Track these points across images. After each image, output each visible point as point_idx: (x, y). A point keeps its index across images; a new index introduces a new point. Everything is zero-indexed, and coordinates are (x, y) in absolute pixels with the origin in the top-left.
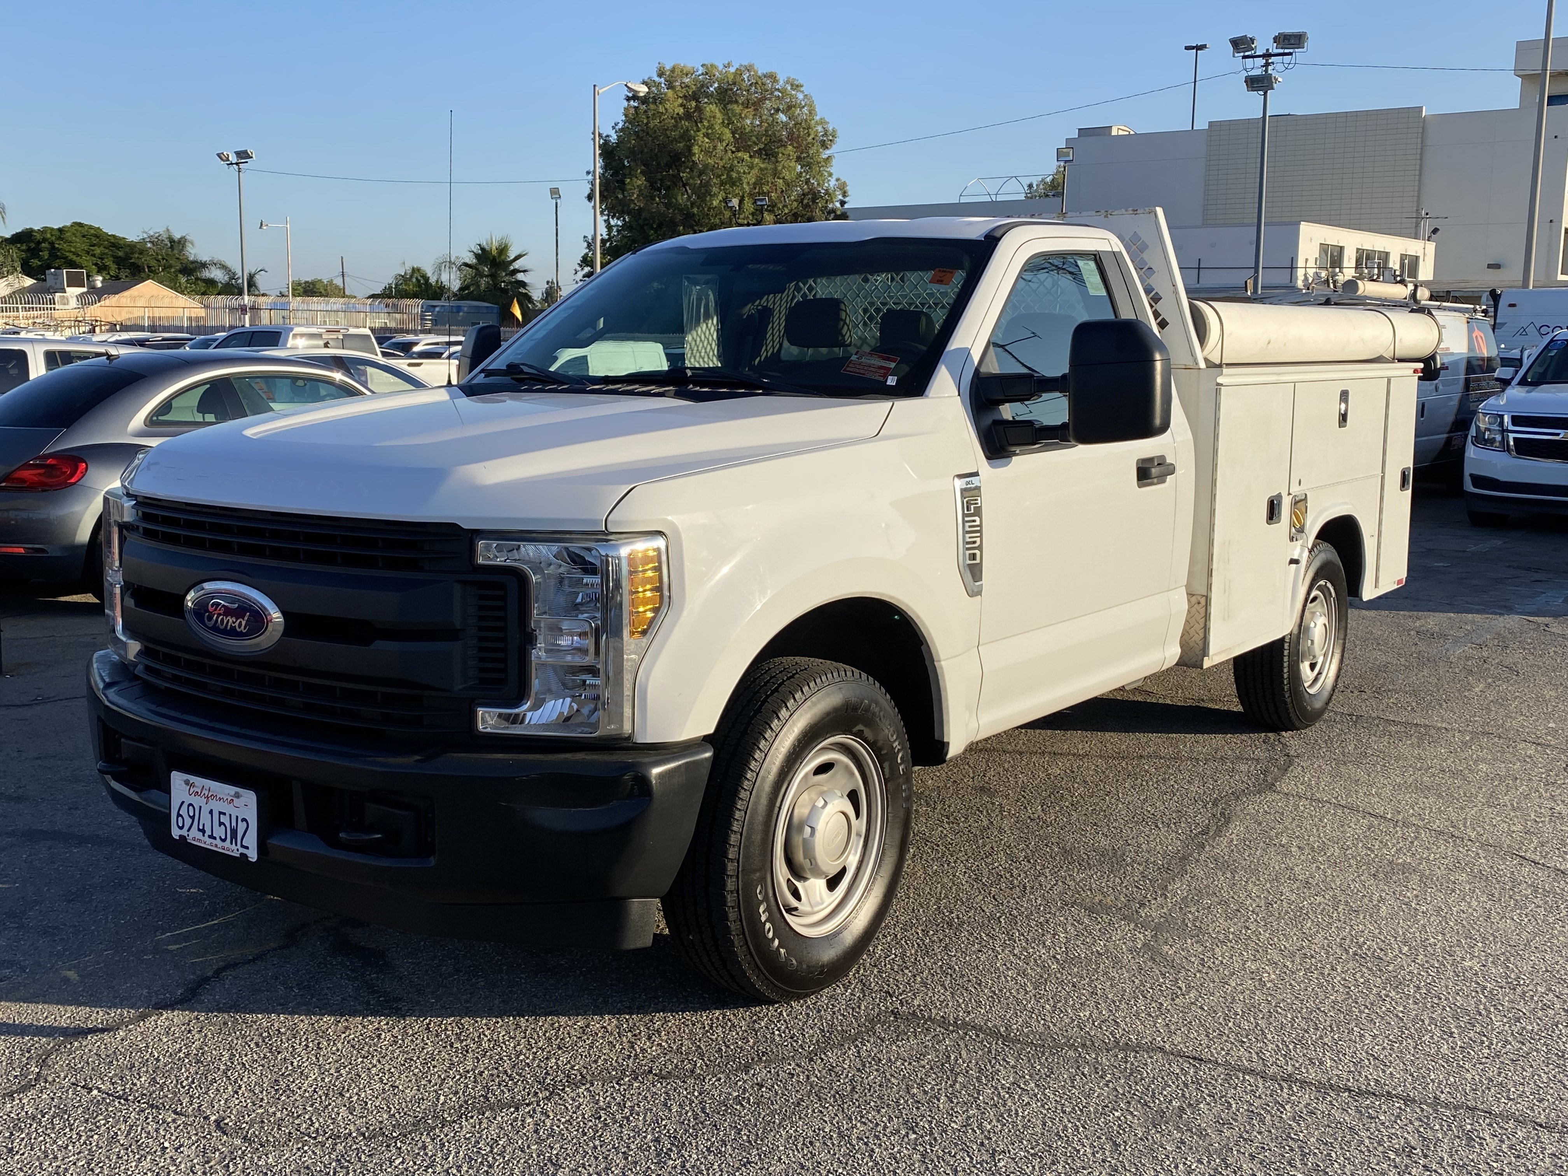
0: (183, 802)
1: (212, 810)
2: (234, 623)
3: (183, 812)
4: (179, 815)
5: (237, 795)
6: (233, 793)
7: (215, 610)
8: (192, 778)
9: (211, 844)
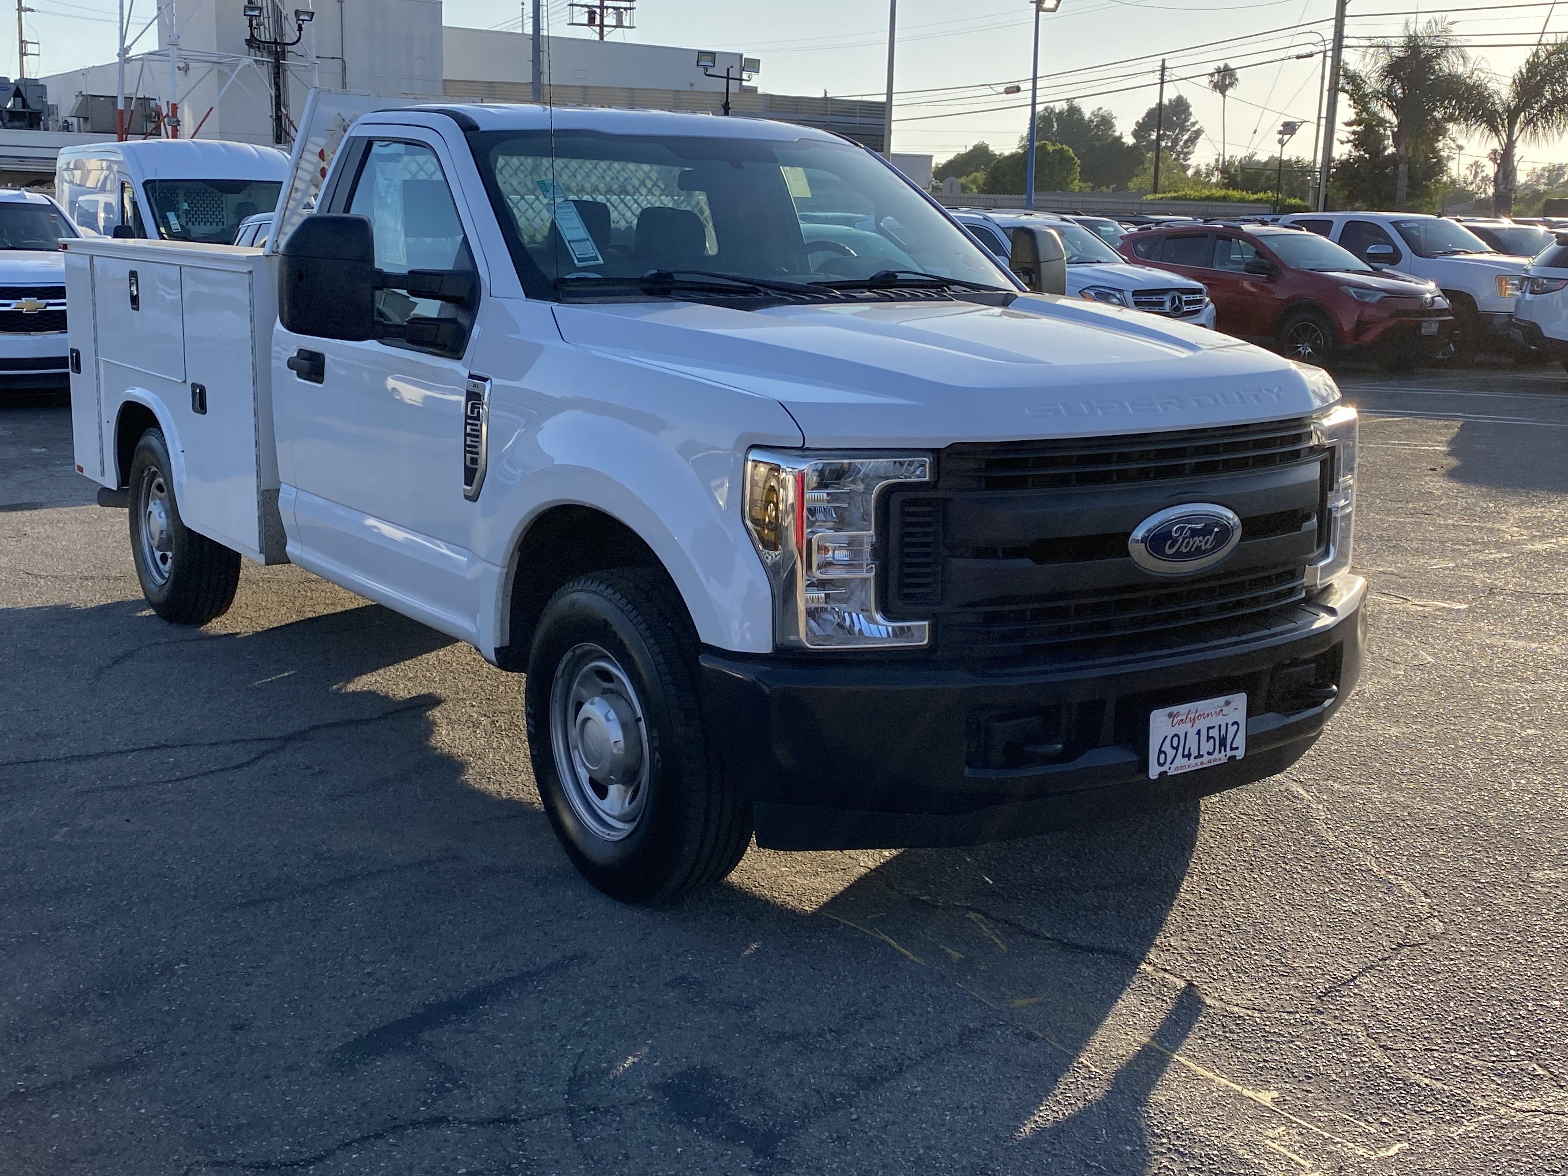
0: (1166, 737)
1: (1199, 730)
2: (1200, 542)
3: (1167, 747)
4: (1161, 752)
5: (1227, 703)
6: (1223, 703)
7: (1181, 534)
8: (1174, 709)
9: (1202, 763)
